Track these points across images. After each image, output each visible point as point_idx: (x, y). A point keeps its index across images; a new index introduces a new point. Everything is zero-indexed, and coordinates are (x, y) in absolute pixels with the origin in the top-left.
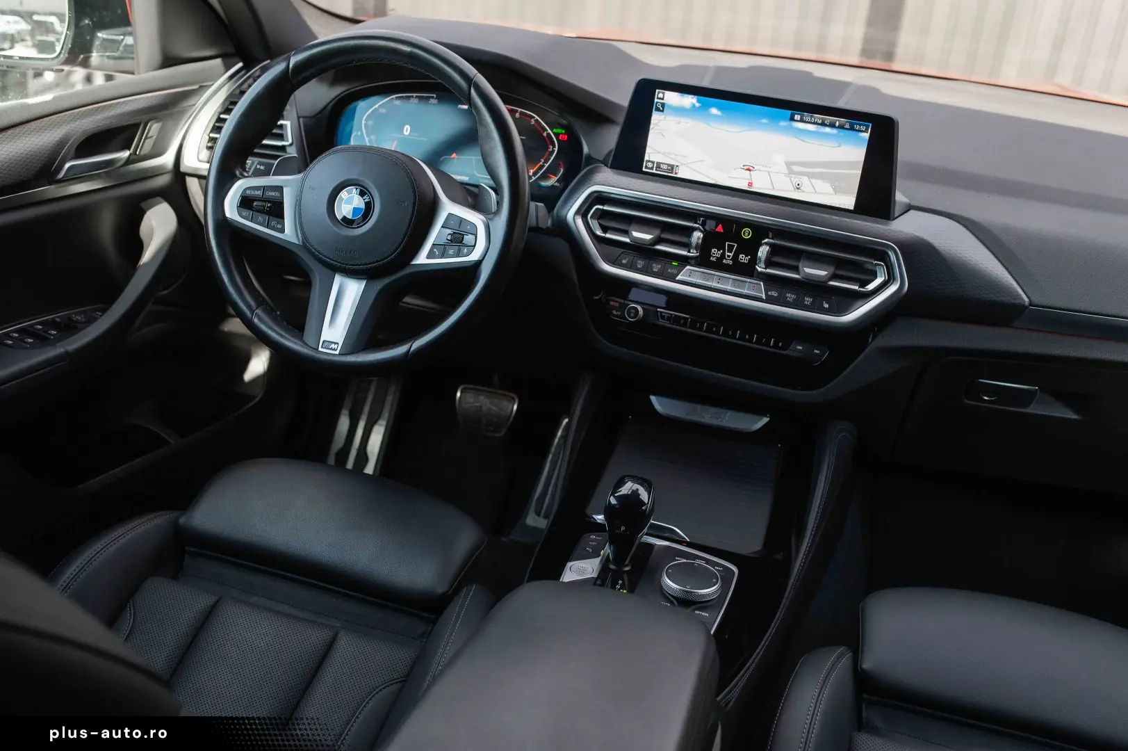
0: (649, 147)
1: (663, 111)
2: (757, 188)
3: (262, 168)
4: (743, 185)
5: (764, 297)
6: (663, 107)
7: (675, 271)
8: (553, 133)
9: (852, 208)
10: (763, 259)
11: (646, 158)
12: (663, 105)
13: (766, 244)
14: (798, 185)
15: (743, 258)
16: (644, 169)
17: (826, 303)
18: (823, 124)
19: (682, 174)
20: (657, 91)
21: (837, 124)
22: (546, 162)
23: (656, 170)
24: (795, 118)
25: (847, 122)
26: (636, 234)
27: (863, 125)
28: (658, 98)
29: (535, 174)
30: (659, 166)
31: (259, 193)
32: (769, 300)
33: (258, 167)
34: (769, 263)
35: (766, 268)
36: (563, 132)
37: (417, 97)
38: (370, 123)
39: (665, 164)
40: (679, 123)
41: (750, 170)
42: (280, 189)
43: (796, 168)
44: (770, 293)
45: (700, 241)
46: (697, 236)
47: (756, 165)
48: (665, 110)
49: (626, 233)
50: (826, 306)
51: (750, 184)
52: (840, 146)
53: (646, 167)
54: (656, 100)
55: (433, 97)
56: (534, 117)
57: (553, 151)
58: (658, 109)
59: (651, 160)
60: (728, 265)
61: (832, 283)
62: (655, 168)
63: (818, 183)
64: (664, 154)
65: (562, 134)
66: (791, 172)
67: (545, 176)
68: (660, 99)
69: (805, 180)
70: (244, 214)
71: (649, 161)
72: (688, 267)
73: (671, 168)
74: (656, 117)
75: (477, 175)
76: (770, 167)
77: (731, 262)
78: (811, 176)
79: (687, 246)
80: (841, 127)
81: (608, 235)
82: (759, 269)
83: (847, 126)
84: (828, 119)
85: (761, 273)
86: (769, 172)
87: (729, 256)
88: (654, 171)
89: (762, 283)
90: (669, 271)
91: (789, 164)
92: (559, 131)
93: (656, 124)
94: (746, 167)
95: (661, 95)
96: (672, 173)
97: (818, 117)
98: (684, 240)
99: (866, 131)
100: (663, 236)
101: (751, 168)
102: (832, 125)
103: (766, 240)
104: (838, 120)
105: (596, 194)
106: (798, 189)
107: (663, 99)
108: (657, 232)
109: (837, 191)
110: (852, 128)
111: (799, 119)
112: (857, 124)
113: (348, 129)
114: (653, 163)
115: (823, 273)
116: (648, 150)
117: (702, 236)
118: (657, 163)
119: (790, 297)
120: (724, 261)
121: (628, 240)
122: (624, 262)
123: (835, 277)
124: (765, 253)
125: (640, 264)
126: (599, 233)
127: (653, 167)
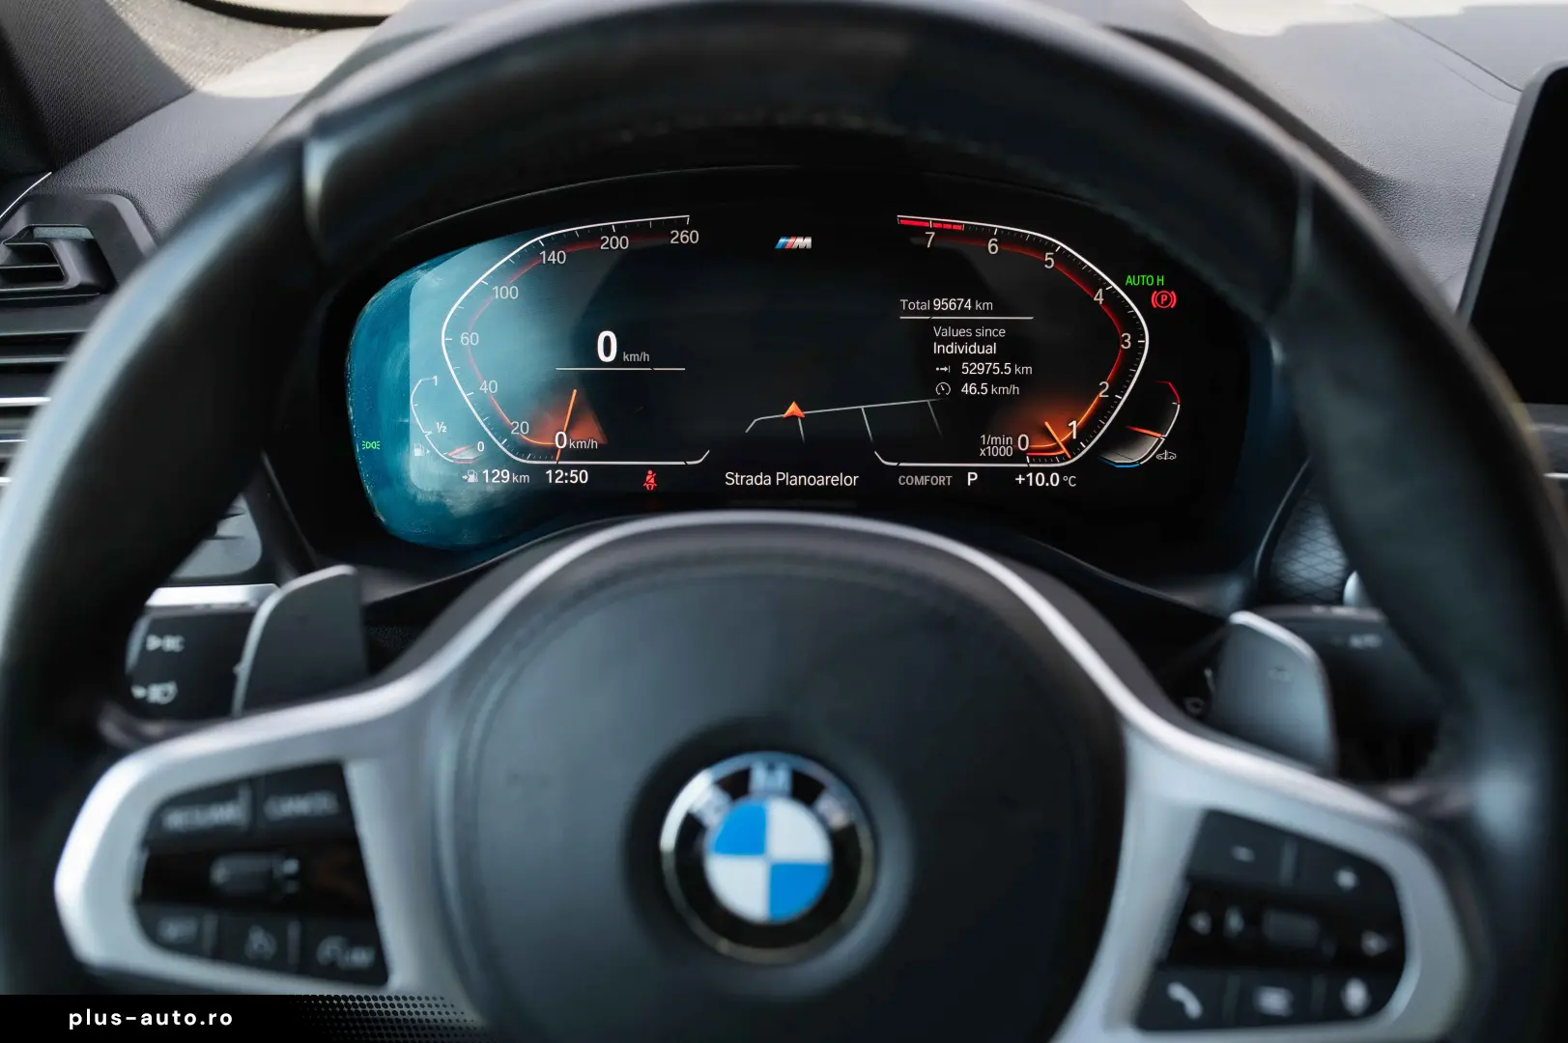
3: (172, 643)
8: (1127, 289)
22: (1118, 387)
29: (1086, 433)
31: (228, 814)
33: (154, 643)
36: (1161, 280)
37: (621, 230)
38: (467, 339)
42: (327, 776)
55: (680, 225)
56: (1052, 247)
57: (1138, 349)
65: (1155, 287)
67: (1122, 436)
70: (173, 929)
75: (883, 461)
92: (1146, 279)
113: (391, 371)
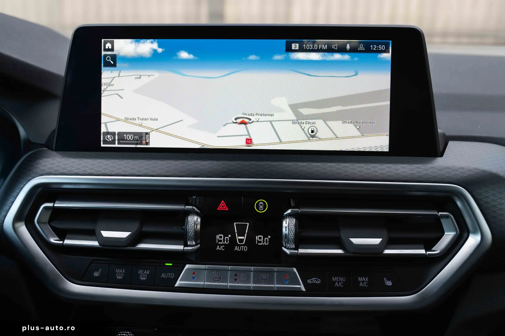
0: (105, 115)
1: (114, 65)
2: (257, 145)
4: (239, 143)
5: (304, 289)
6: (113, 61)
7: (171, 275)
9: (386, 149)
10: (292, 236)
11: (103, 129)
12: (114, 57)
13: (290, 215)
14: (312, 132)
15: (261, 240)
16: (102, 145)
17: (388, 280)
18: (330, 50)
19: (156, 142)
20: (103, 40)
21: (348, 47)
23: (118, 144)
24: (293, 48)
25: (360, 43)
26: (106, 234)
27: (382, 44)
28: (106, 50)
30: (122, 136)
32: (311, 291)
34: (300, 241)
35: (296, 248)
39: (130, 133)
40: (140, 78)
41: (245, 123)
43: (305, 111)
44: (309, 281)
45: (199, 227)
46: (194, 221)
47: (252, 115)
48: (118, 65)
49: (92, 234)
50: (389, 283)
51: (249, 141)
52: (356, 74)
53: (105, 142)
54: (103, 53)
58: (108, 65)
59: (110, 131)
60: (242, 252)
61: (387, 252)
62: (117, 142)
63: (336, 125)
64: (126, 120)
66: (299, 119)
68: (108, 50)
69: (319, 124)
71: (108, 133)
72: (187, 266)
73: (141, 137)
74: (107, 75)
76: (271, 115)
77: (245, 249)
78: (326, 118)
79: (182, 238)
80: (354, 50)
81: (67, 242)
82: (288, 252)
83: (361, 48)
84: (335, 43)
85: (292, 255)
86: (271, 122)
87: (241, 241)
88: (117, 145)
89: (295, 270)
90: (163, 275)
91: (294, 108)
93: (109, 85)
94: (239, 121)
95: (108, 45)
96: (141, 144)
97: (322, 43)
98: (175, 229)
99: (386, 51)
100: (146, 229)
101: (247, 120)
102: (342, 50)
103: (289, 211)
104: (348, 43)
105: (40, 190)
106: (313, 137)
107: (112, 50)
108: (136, 226)
109: (365, 131)
110: (368, 50)
111: (297, 48)
112: (373, 44)
114: (113, 134)
115: (376, 241)
116: (104, 119)
117: (199, 220)
118: (119, 133)
119: (338, 281)
120: (236, 248)
121: (95, 243)
122: (96, 274)
123: (391, 243)
124: (293, 228)
125: (120, 274)
126: (53, 240)
127: (114, 140)
